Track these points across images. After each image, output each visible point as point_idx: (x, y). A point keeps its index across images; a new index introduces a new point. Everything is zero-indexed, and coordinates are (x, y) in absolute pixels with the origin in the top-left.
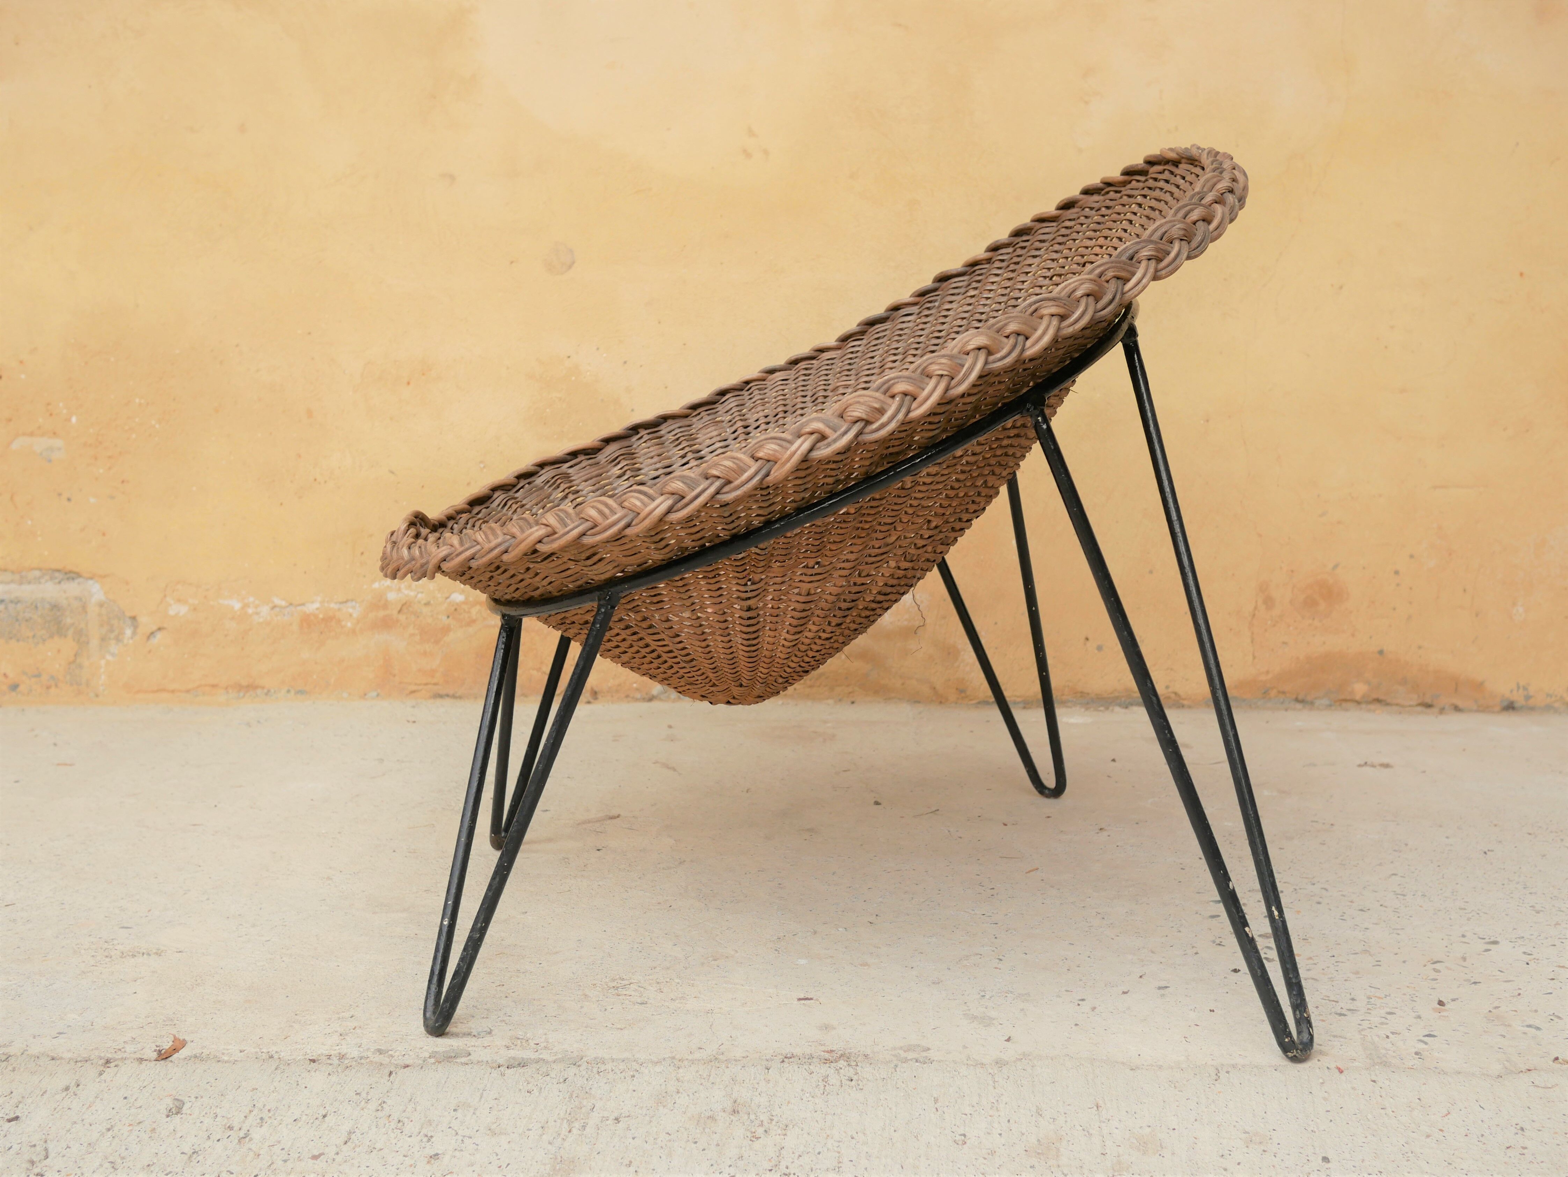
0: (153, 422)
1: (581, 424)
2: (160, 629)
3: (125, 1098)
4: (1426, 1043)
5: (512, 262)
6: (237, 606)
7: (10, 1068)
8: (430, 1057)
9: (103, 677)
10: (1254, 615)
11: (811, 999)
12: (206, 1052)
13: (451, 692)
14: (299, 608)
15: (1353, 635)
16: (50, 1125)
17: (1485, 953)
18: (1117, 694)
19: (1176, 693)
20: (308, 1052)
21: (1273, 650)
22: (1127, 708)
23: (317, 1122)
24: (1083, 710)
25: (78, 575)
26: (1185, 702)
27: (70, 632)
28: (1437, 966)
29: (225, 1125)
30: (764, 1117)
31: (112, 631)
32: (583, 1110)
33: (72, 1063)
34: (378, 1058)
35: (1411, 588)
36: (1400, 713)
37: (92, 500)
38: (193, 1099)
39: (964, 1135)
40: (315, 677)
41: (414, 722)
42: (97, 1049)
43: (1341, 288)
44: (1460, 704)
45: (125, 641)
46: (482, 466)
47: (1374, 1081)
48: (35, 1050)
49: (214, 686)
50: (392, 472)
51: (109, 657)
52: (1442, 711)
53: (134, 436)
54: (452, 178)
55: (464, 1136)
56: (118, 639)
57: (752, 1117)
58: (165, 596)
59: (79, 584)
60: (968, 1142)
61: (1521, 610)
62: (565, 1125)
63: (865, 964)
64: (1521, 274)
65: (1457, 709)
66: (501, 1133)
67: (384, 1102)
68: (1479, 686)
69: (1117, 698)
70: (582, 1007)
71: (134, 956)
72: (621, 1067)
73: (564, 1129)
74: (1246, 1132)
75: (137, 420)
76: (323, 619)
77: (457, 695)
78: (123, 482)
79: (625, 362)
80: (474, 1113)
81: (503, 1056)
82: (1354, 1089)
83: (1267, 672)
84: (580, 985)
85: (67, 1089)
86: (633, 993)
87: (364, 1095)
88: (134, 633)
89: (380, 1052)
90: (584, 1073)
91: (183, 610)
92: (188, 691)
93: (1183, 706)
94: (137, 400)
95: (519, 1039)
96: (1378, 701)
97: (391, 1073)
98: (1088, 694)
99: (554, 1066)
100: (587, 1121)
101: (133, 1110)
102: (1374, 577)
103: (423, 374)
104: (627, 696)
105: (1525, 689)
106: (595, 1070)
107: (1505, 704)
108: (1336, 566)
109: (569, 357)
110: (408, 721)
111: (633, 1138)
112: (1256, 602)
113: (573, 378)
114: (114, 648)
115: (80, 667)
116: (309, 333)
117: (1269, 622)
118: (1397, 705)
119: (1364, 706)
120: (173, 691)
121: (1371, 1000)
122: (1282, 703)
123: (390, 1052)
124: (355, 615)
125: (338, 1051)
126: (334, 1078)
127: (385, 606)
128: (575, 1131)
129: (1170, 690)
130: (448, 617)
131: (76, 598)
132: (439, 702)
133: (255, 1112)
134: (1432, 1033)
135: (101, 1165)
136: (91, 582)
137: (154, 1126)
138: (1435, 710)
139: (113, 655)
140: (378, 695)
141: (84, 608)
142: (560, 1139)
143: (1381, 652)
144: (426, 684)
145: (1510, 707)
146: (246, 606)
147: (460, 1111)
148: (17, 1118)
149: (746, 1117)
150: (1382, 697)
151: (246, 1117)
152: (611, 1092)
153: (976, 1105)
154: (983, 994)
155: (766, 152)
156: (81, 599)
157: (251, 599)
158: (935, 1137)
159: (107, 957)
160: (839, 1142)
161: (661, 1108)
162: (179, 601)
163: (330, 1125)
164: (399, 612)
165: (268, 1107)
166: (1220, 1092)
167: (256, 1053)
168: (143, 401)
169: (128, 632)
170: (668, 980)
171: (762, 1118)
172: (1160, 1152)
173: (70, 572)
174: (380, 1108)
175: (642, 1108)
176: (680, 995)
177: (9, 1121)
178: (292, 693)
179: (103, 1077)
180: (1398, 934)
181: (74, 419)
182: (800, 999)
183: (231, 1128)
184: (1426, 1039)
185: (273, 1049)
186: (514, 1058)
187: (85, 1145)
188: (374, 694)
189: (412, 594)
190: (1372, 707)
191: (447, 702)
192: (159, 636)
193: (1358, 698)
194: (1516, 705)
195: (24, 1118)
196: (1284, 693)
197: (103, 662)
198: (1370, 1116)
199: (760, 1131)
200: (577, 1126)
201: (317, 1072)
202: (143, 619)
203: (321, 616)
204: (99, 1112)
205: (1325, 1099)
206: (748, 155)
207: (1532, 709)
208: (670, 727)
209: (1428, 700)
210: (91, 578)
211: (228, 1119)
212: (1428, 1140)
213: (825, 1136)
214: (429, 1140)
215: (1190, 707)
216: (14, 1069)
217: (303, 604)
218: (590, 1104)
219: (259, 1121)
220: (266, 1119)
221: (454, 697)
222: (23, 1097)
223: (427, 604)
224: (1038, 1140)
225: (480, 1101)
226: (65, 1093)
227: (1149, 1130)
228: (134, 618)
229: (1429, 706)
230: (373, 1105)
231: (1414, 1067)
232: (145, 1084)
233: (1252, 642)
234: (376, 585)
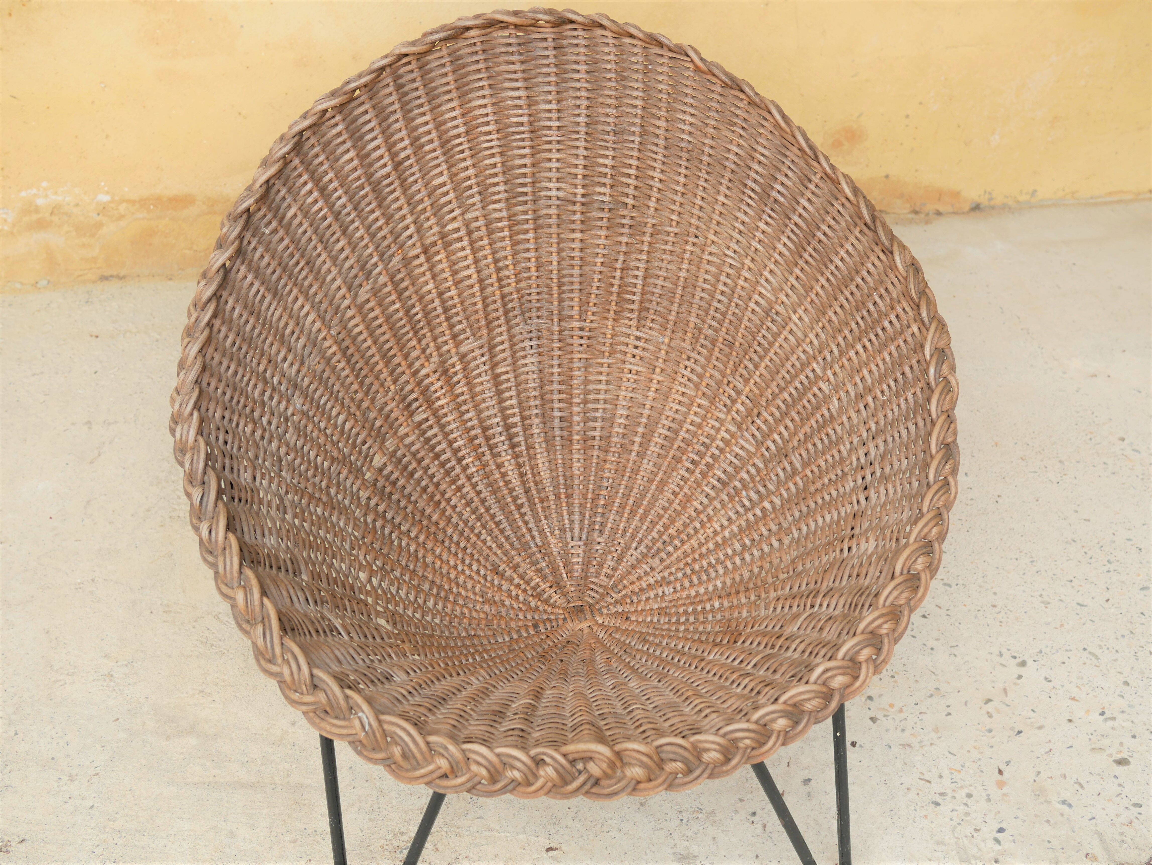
11: (556, 848)
13: (115, 273)
15: (868, 166)
17: (1019, 682)
28: (989, 708)
35: (916, 128)
44: (941, 209)
46: (103, 85)
52: (928, 216)
61: (997, 137)
65: (938, 213)
68: (956, 195)
77: (122, 274)
102: (889, 121)
107: (973, 207)
108: (860, 115)
118: (894, 214)
121: (953, 776)
127: (37, 210)
130: (98, 214)
134: (1001, 826)
138: (922, 216)
140: (49, 283)
144: (90, 269)
145: (976, 209)
164: (51, 214)
184: (999, 836)
188: (45, 283)
189: (60, 198)
194: (982, 206)
207: (993, 209)
209: (918, 209)
221: (119, 279)
223: (77, 205)
229: (917, 212)
234: (23, 194)
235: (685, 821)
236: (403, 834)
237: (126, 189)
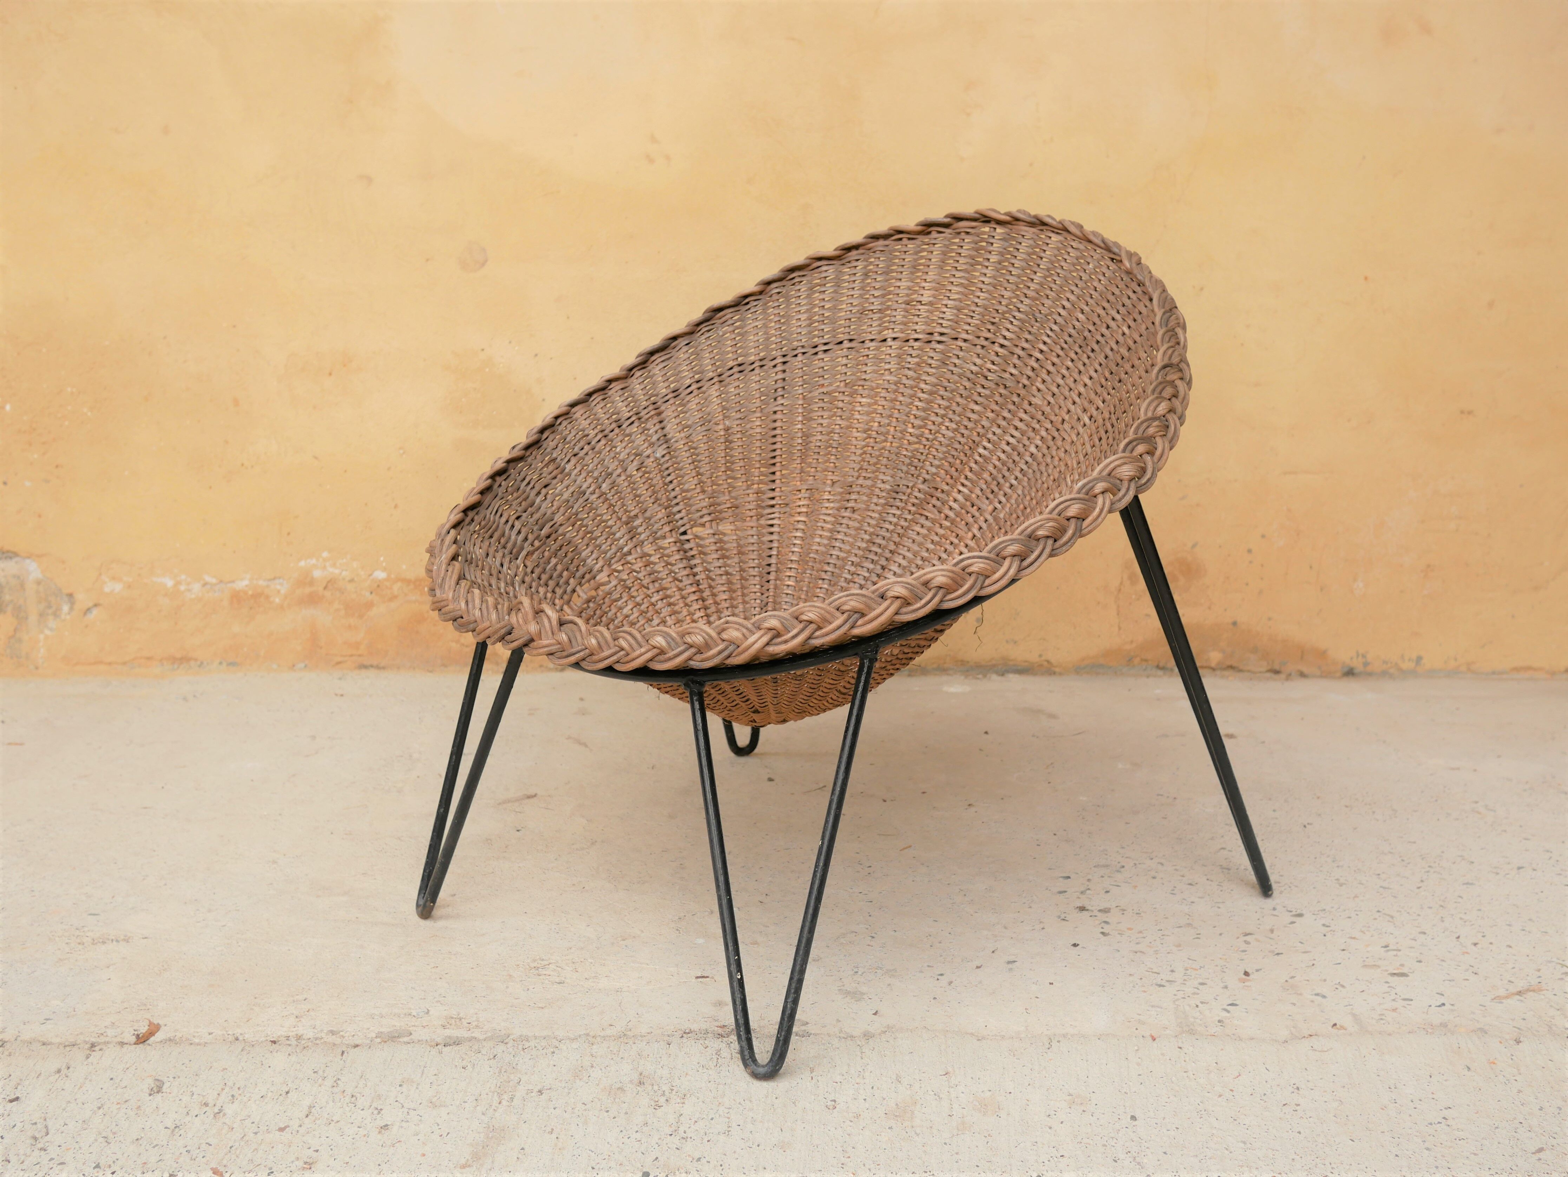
0: (85, 410)
1: (495, 413)
2: (96, 605)
3: (112, 1079)
4: (1228, 1012)
5: (427, 260)
6: (170, 583)
7: (7, 1053)
8: (376, 1037)
9: (42, 650)
10: (1120, 590)
11: (707, 977)
12: (179, 1035)
13: (375, 663)
14: (229, 585)
15: (1210, 608)
16: (47, 1105)
17: (1291, 925)
18: (994, 662)
19: (1048, 662)
20: (269, 1033)
21: (1136, 621)
22: (1003, 675)
23: (281, 1098)
24: (962, 677)
25: (16, 555)
26: (1057, 670)
27: (9, 609)
28: (1248, 938)
29: (201, 1102)
30: (665, 1088)
31: (49, 607)
32: (511, 1084)
33: (61, 1047)
34: (331, 1039)
35: (1262, 566)
36: (1251, 679)
37: (28, 484)
38: (171, 1079)
39: (835, 1101)
40: (245, 649)
41: (342, 695)
42: (81, 1033)
43: (1202, 289)
44: (1305, 670)
45: (63, 617)
46: (401, 452)
47: (1180, 1048)
48: (26, 1036)
49: (149, 658)
50: (316, 458)
51: (47, 632)
52: (1289, 677)
53: (67, 423)
54: (369, 180)
55: (409, 1109)
56: (56, 615)
57: (656, 1088)
58: (100, 574)
59: (16, 562)
60: (838, 1107)
61: (1361, 585)
62: (496, 1098)
63: (755, 943)
64: (1366, 278)
65: (1302, 675)
66: (441, 1106)
67: (339, 1079)
68: (1322, 654)
69: (994, 666)
70: (507, 987)
71: (104, 943)
72: (542, 1044)
73: (495, 1101)
74: (1070, 1095)
75: (69, 408)
76: (252, 596)
77: (382, 664)
78: (57, 466)
79: (536, 355)
80: (417, 1088)
81: (441, 1035)
82: (1163, 1054)
83: (1132, 642)
84: (505, 966)
85: (59, 1071)
86: (552, 973)
87: (321, 1072)
88: (71, 609)
89: (332, 1033)
90: (511, 1049)
91: (118, 587)
92: (124, 663)
93: (1054, 673)
94: (69, 389)
95: (452, 1018)
96: (1231, 667)
97: (343, 1052)
98: (968, 662)
99: (484, 1043)
100: (514, 1093)
101: (119, 1090)
102: (1229, 555)
103: (345, 366)
104: (541, 666)
105: (1364, 656)
106: (520, 1047)
107: (1346, 670)
108: (1194, 546)
109: (483, 350)
110: (336, 695)
111: (554, 1109)
112: (1122, 578)
113: (487, 370)
114: (52, 623)
115: (20, 641)
116: (234, 326)
117: (1134, 597)
118: (1249, 671)
119: (1218, 672)
120: (110, 664)
121: (1187, 972)
122: (1145, 670)
123: (341, 1033)
124: (283, 592)
125: (295, 1033)
126: (293, 1058)
127: (312, 583)
128: (504, 1103)
129: (1043, 658)
130: (371, 593)
131: (14, 576)
132: (364, 673)
133: (227, 1089)
134: (1234, 1002)
135: (96, 1140)
136: (28, 561)
137: (139, 1103)
138: (1283, 676)
139: (51, 629)
140: (306, 666)
141: (22, 586)
142: (491, 1110)
143: (1234, 624)
144: (351, 656)
145: (1350, 673)
146: (178, 583)
147: (405, 1086)
148: (17, 1099)
149: (650, 1088)
150: (1235, 664)
151: (219, 1094)
152: (534, 1067)
153: (845, 1074)
154: (856, 970)
155: (668, 158)
156: (19, 577)
157: (183, 577)
158: (810, 1103)
159: (79, 944)
160: (729, 1108)
161: (578, 1081)
162: (113, 578)
163: (293, 1100)
164: (325, 588)
165: (237, 1086)
166: (1051, 1060)
167: (223, 1035)
168: (74, 390)
169: (66, 608)
170: (582, 960)
171: (664, 1089)
172: (997, 1114)
173: (8, 552)
174: (335, 1084)
175: (561, 1081)
176: (593, 975)
177: (11, 1101)
178: (225, 664)
179: (90, 1060)
180: (1219, 908)
181: (8, 407)
182: (697, 977)
183: (206, 1105)
184: (1229, 1008)
185: (238, 1032)
186: (450, 1037)
187: (80, 1122)
188: (302, 665)
189: (337, 571)
190: (1226, 673)
191: (372, 673)
192: (95, 612)
193: (1213, 665)
194: (1356, 671)
195: (23, 1099)
196: (1146, 660)
197: (42, 637)
198: (1174, 1079)
199: (663, 1099)
200: (506, 1098)
201: (279, 1053)
202: (80, 596)
203: (250, 593)
204: (90, 1092)
205: (1138, 1064)
206: (651, 161)
207: (1370, 674)
208: (582, 699)
209: (1277, 667)
210: (29, 558)
211: (203, 1096)
212: (1220, 1099)
213: (717, 1103)
214: (379, 1113)
215: (1060, 674)
216: (10, 1055)
217: (233, 582)
218: (517, 1078)
219: (230, 1098)
220: (237, 1096)
221: (378, 667)
222: (21, 1080)
223: (351, 581)
224: (897, 1104)
225: (422, 1077)
226: (57, 1075)
227: (989, 1094)
228: (70, 595)
229: (1277, 672)
230: (329, 1082)
231: (1216, 1034)
232: (128, 1066)
233: (1118, 614)
234: (302, 564)
235: (860, 973)
236: (543, 960)
237: (404, 567)
